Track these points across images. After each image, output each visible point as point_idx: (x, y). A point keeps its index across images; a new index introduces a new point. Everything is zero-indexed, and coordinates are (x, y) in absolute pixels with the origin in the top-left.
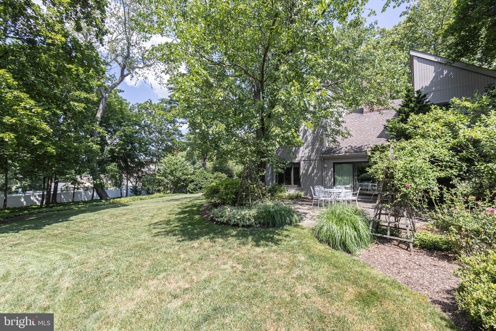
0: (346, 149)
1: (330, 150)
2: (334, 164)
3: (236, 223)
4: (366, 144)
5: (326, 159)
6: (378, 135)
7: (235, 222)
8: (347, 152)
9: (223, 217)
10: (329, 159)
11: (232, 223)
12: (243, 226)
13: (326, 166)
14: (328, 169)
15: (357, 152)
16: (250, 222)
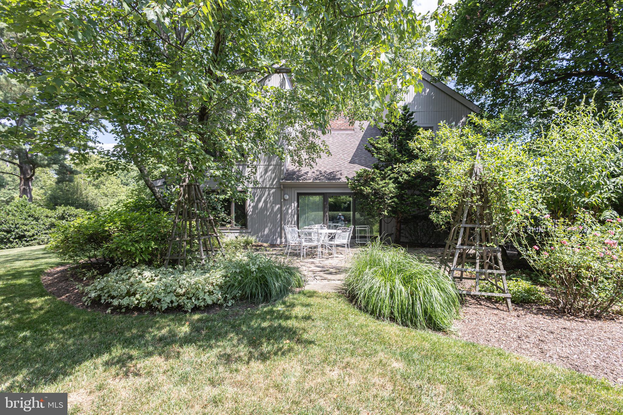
0: (314, 175)
1: (291, 175)
2: (299, 194)
3: (175, 304)
4: (338, 169)
5: (287, 187)
6: (350, 159)
7: (172, 302)
8: (316, 179)
9: (134, 294)
10: (292, 188)
11: (165, 306)
12: (196, 309)
13: (287, 197)
14: (290, 201)
15: (329, 179)
16: (214, 297)
